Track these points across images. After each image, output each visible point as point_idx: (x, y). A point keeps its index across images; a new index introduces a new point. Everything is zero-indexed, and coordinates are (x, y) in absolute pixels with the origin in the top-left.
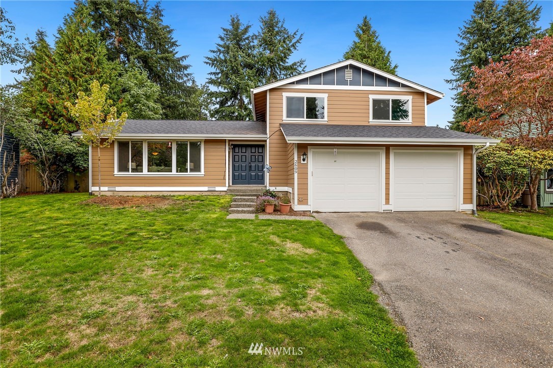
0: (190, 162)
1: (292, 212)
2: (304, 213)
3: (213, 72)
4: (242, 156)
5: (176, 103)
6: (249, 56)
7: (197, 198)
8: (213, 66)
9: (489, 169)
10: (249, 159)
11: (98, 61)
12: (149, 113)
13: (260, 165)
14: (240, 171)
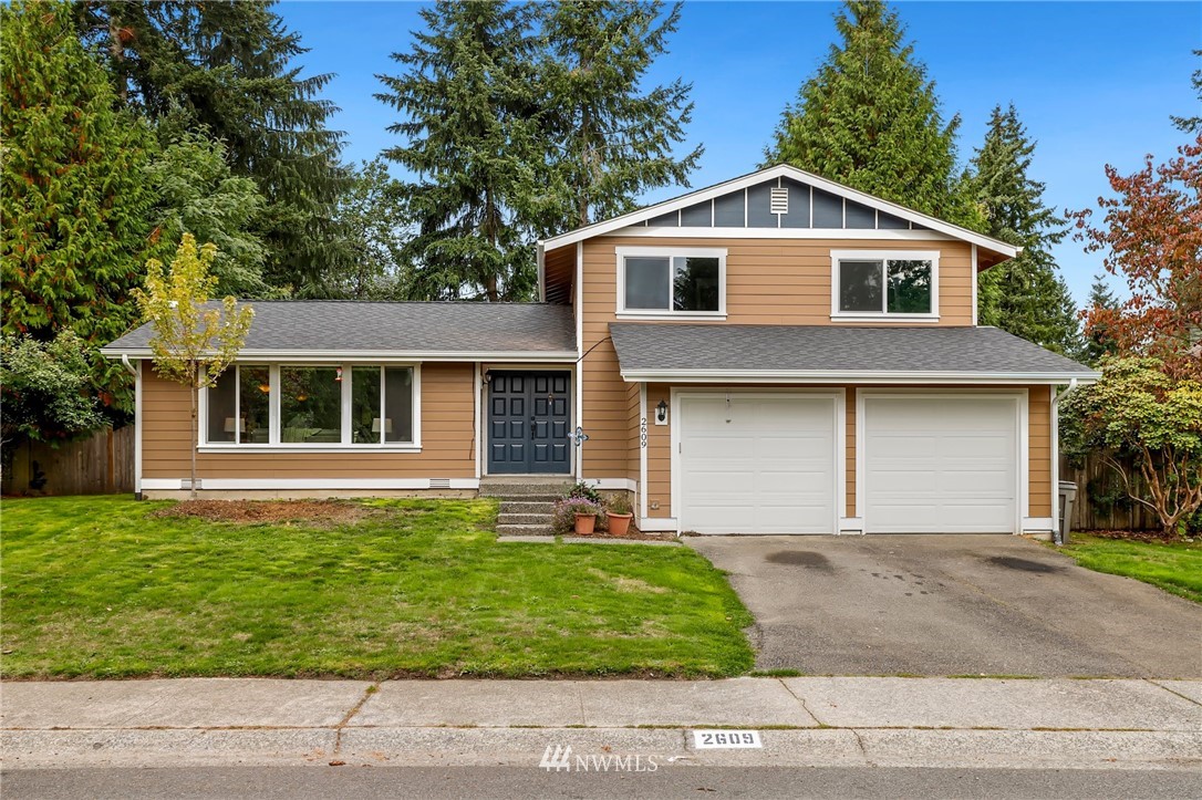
0: (386, 417)
1: (634, 531)
2: (663, 534)
3: (402, 122)
4: (512, 400)
5: (296, 224)
6: (515, 73)
7: (416, 505)
8: (405, 108)
9: (1116, 435)
10: (529, 409)
11: (96, 124)
12: (235, 269)
13: (559, 423)
14: (508, 440)
